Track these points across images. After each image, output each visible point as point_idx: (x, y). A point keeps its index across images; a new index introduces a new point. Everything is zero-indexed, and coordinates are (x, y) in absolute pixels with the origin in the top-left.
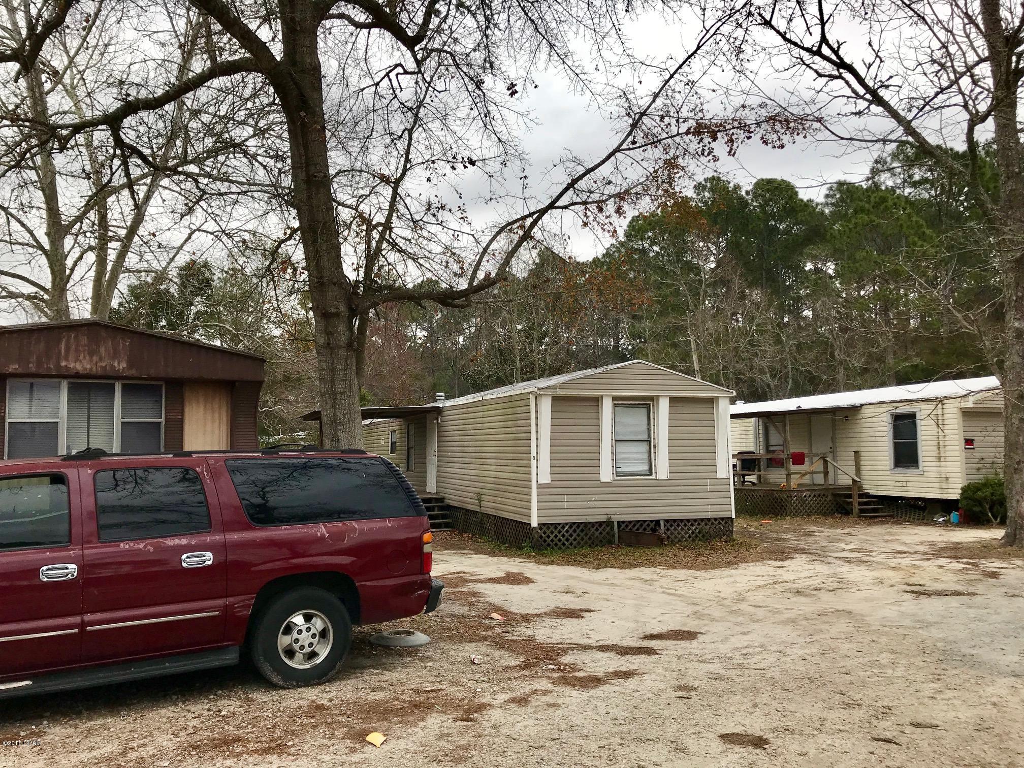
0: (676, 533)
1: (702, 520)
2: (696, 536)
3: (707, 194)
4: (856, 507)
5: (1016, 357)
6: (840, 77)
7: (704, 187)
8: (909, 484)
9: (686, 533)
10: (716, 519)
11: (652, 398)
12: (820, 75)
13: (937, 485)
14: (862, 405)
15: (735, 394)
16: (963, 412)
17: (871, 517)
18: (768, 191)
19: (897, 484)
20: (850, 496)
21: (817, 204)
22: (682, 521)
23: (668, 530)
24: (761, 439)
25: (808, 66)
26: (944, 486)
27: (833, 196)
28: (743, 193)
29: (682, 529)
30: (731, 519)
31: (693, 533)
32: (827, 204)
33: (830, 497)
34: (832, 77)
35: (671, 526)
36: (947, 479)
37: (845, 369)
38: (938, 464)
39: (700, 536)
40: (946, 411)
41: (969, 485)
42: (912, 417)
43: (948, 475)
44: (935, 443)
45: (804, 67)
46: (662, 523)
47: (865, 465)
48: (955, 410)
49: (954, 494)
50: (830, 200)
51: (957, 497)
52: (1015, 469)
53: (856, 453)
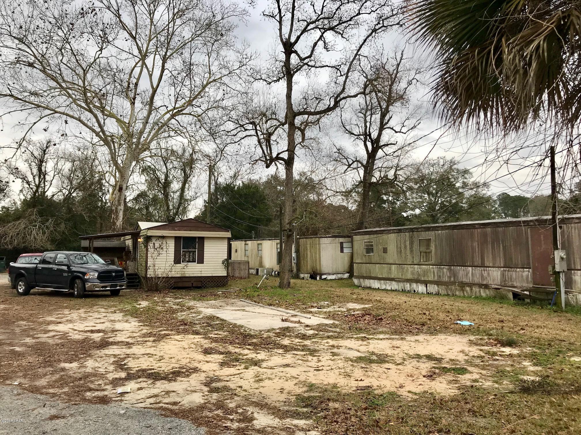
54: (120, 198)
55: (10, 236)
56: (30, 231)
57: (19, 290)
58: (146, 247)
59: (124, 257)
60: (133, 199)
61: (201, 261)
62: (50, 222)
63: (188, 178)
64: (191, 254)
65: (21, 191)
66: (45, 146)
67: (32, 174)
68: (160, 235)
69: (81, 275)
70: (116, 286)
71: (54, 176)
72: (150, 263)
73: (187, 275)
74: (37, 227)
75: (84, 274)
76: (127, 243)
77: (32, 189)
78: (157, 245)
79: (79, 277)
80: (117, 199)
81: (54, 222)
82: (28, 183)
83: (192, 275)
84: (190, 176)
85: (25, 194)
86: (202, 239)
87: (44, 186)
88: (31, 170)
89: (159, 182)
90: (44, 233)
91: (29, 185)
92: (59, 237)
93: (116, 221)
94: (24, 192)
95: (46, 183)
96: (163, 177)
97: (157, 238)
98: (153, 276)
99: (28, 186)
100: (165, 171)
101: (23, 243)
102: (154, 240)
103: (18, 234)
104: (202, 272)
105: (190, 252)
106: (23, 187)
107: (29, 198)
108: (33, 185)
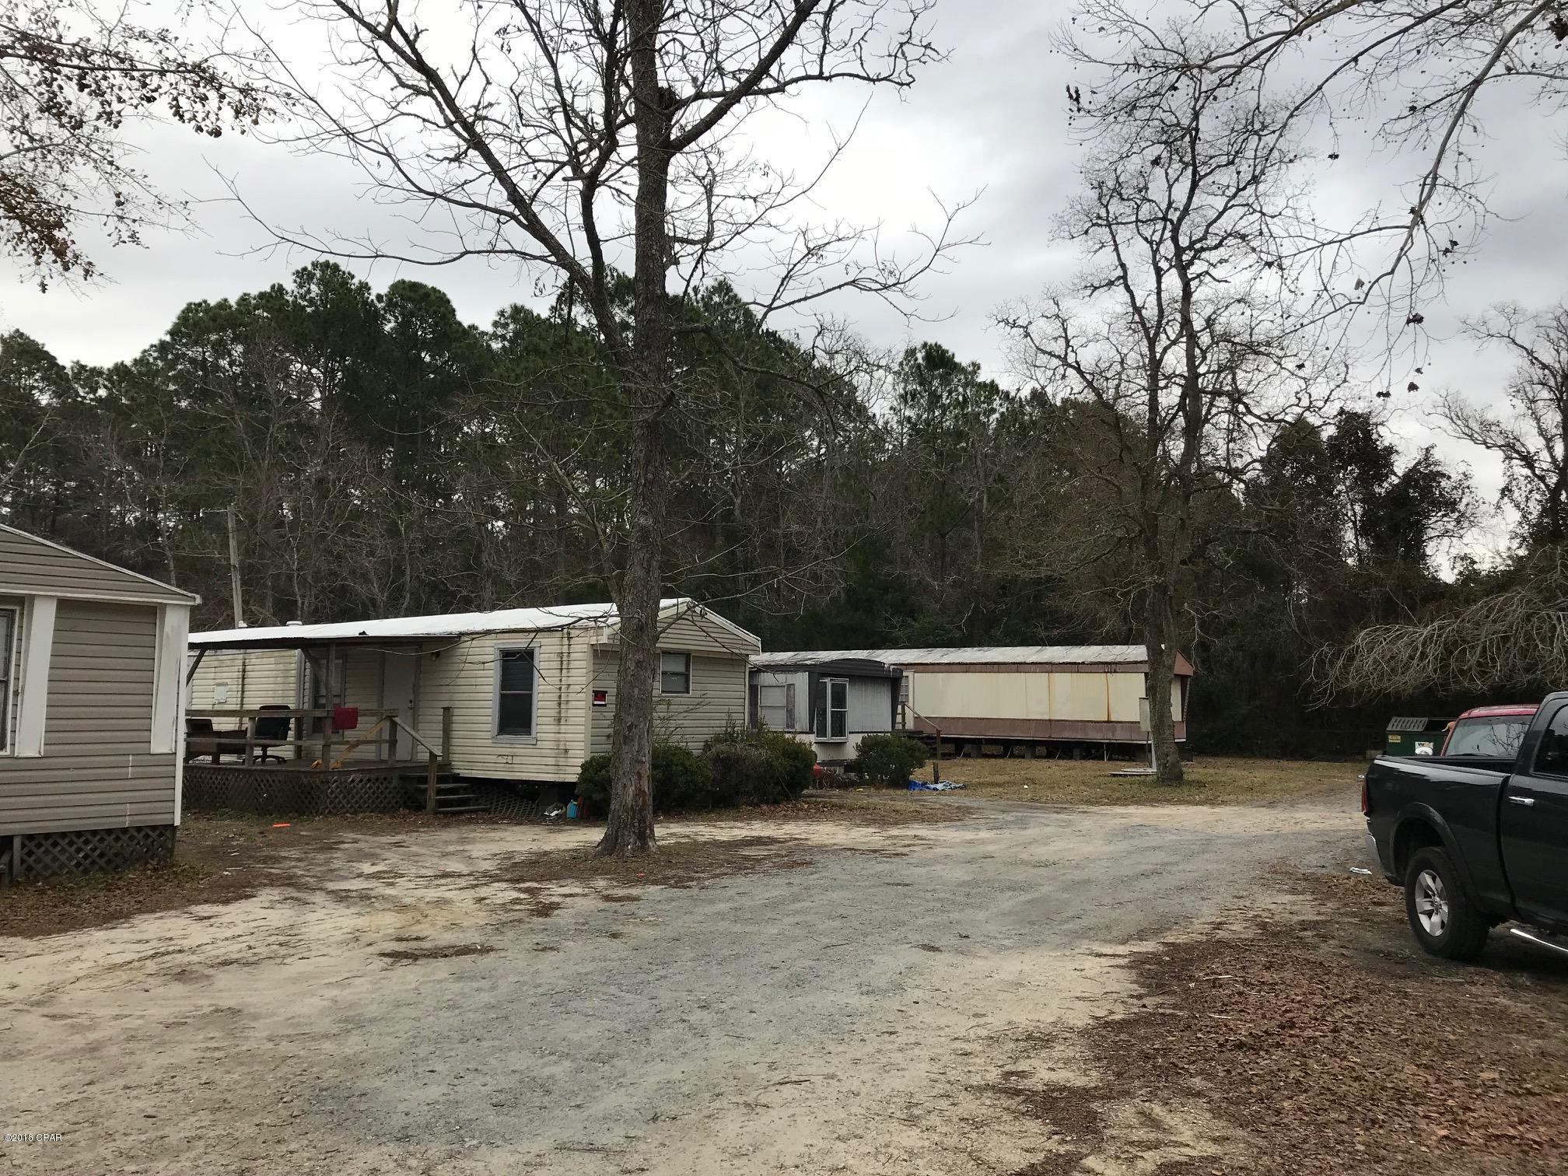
0: (48, 859)
1: (109, 832)
2: (93, 863)
3: (314, 288)
4: (432, 797)
5: (638, 568)
6: (430, 94)
7: (311, 276)
8: (516, 760)
9: (70, 859)
10: (139, 829)
11: (20, 600)
12: (403, 85)
13: (551, 761)
14: (461, 634)
15: (199, 600)
16: (595, 651)
17: (454, 814)
18: (410, 300)
19: (500, 759)
20: (424, 780)
21: (483, 333)
22: (64, 835)
23: (30, 853)
24: (307, 685)
25: (385, 64)
26: (562, 761)
27: (505, 326)
28: (373, 297)
29: (63, 851)
30: (172, 827)
31: (86, 857)
32: (495, 336)
33: (395, 783)
34: (418, 91)
35: (39, 846)
36: (566, 751)
37: (494, 583)
38: (554, 728)
39: (102, 862)
40: (574, 648)
41: (593, 758)
42: (528, 655)
43: (569, 745)
44: (555, 697)
45: (380, 65)
46: (17, 843)
47: (459, 730)
48: (585, 648)
49: (572, 775)
50: (500, 331)
51: (573, 778)
52: (626, 737)
53: (447, 710)
55: (1479, 650)
56: (1546, 627)
65: (1506, 491)
67: (1542, 432)
77: (1542, 478)
82: (1529, 461)
85: (1522, 500)
88: (1538, 420)
91: (1531, 467)
94: (1516, 494)
99: (1527, 472)
101: (1527, 671)
103: (1505, 639)
106: (1512, 478)
107: (1535, 513)
108: (1545, 466)
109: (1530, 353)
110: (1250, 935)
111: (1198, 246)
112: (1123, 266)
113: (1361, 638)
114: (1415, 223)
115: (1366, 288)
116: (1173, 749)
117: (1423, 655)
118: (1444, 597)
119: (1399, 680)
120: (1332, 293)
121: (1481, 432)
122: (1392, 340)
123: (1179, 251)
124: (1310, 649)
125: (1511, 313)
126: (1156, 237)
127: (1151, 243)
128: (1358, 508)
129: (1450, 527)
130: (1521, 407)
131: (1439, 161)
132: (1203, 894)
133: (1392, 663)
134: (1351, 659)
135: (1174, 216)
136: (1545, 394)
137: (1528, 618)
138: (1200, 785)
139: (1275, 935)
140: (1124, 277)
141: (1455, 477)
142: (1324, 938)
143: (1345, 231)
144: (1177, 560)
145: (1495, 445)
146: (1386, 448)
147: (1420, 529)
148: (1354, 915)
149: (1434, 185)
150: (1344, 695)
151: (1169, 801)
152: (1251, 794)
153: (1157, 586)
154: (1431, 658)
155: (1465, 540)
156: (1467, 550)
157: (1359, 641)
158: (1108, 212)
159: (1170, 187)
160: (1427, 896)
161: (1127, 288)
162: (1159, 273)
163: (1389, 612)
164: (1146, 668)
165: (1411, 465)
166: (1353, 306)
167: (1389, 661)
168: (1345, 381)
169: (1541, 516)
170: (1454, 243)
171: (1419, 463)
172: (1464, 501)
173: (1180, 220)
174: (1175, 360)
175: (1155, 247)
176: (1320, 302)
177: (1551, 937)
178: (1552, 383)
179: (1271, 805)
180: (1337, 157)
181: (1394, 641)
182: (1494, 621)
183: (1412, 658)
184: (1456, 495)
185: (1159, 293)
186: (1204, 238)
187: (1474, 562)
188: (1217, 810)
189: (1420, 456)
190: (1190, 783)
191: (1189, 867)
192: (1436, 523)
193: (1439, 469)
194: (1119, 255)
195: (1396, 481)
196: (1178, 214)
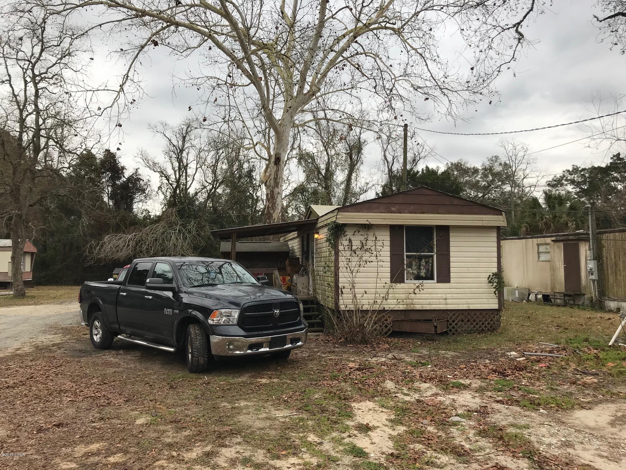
54: (277, 175)
55: (147, 244)
56: (169, 236)
57: (95, 337)
58: (335, 246)
59: (288, 268)
60: (290, 194)
61: (445, 277)
62: (192, 225)
63: (354, 166)
64: (423, 262)
65: (160, 188)
66: (184, 132)
67: (173, 168)
68: (364, 221)
69: (199, 315)
70: (283, 341)
71: (197, 169)
72: (343, 281)
73: (418, 307)
74: (177, 231)
75: (207, 312)
76: (290, 246)
77: (171, 185)
78: (356, 244)
79: (195, 320)
80: (272, 177)
81: (197, 225)
82: (168, 178)
83: (428, 307)
84: (357, 163)
85: (164, 191)
86: (444, 231)
87: (186, 182)
88: (172, 164)
89: (319, 172)
90: (185, 238)
91: (168, 180)
92: (203, 244)
93: (272, 212)
94: (163, 189)
95: (188, 179)
96: (323, 166)
97: (355, 229)
98: (352, 307)
99: (166, 181)
100: (326, 158)
101: (162, 251)
102: (349, 233)
103: (156, 240)
104: (449, 301)
105: (420, 258)
106: (162, 183)
107: (169, 197)
108: (173, 180)
109: (170, 140)
110: (31, 350)
111: (43, 76)
112: (9, 75)
113: (106, 238)
114: (120, 91)
115: (102, 110)
116: (22, 283)
117: (128, 245)
118: (137, 224)
119: (120, 254)
120: (90, 109)
121: (154, 166)
122: (111, 131)
123: (34, 76)
124: (87, 243)
125: (165, 125)
126: (26, 67)
127: (23, 69)
128: (110, 189)
129: (143, 198)
130: (167, 159)
131: (129, 71)
132: (17, 339)
133: (117, 248)
134: (102, 246)
135: (33, 61)
136: (174, 156)
137: (164, 233)
138: (33, 297)
139: (41, 349)
140: (10, 81)
141: (145, 181)
142: (60, 348)
143: (95, 87)
144: (27, 205)
145: (157, 171)
146: (122, 167)
147: (132, 199)
148: (75, 339)
149: (127, 79)
150: (99, 260)
151: (17, 305)
152: (55, 300)
153: (18, 215)
154: (130, 246)
155: (147, 204)
156: (147, 208)
157: (105, 240)
158: (4, 51)
159: (33, 47)
160: (96, 329)
161: (11, 86)
162: (26, 83)
163: (117, 229)
164: (11, 249)
165: (131, 174)
166: (97, 117)
167: (116, 248)
168: (99, 142)
169: (170, 198)
170: (135, 101)
171: (133, 174)
172: (148, 189)
173: (36, 63)
174: (30, 120)
175: (24, 71)
176: (85, 112)
177: (129, 337)
178: (176, 152)
179: (61, 303)
180: (93, 59)
181: (118, 240)
182: (152, 234)
183: (124, 246)
184: (145, 187)
185: (25, 91)
186: (46, 73)
187: (149, 212)
188: (38, 307)
189: (134, 171)
190: (28, 297)
191: (14, 329)
192: (138, 197)
193: (140, 177)
194: (7, 70)
195: (125, 180)
196: (35, 60)
